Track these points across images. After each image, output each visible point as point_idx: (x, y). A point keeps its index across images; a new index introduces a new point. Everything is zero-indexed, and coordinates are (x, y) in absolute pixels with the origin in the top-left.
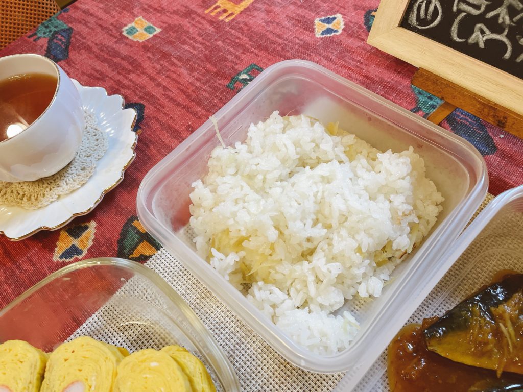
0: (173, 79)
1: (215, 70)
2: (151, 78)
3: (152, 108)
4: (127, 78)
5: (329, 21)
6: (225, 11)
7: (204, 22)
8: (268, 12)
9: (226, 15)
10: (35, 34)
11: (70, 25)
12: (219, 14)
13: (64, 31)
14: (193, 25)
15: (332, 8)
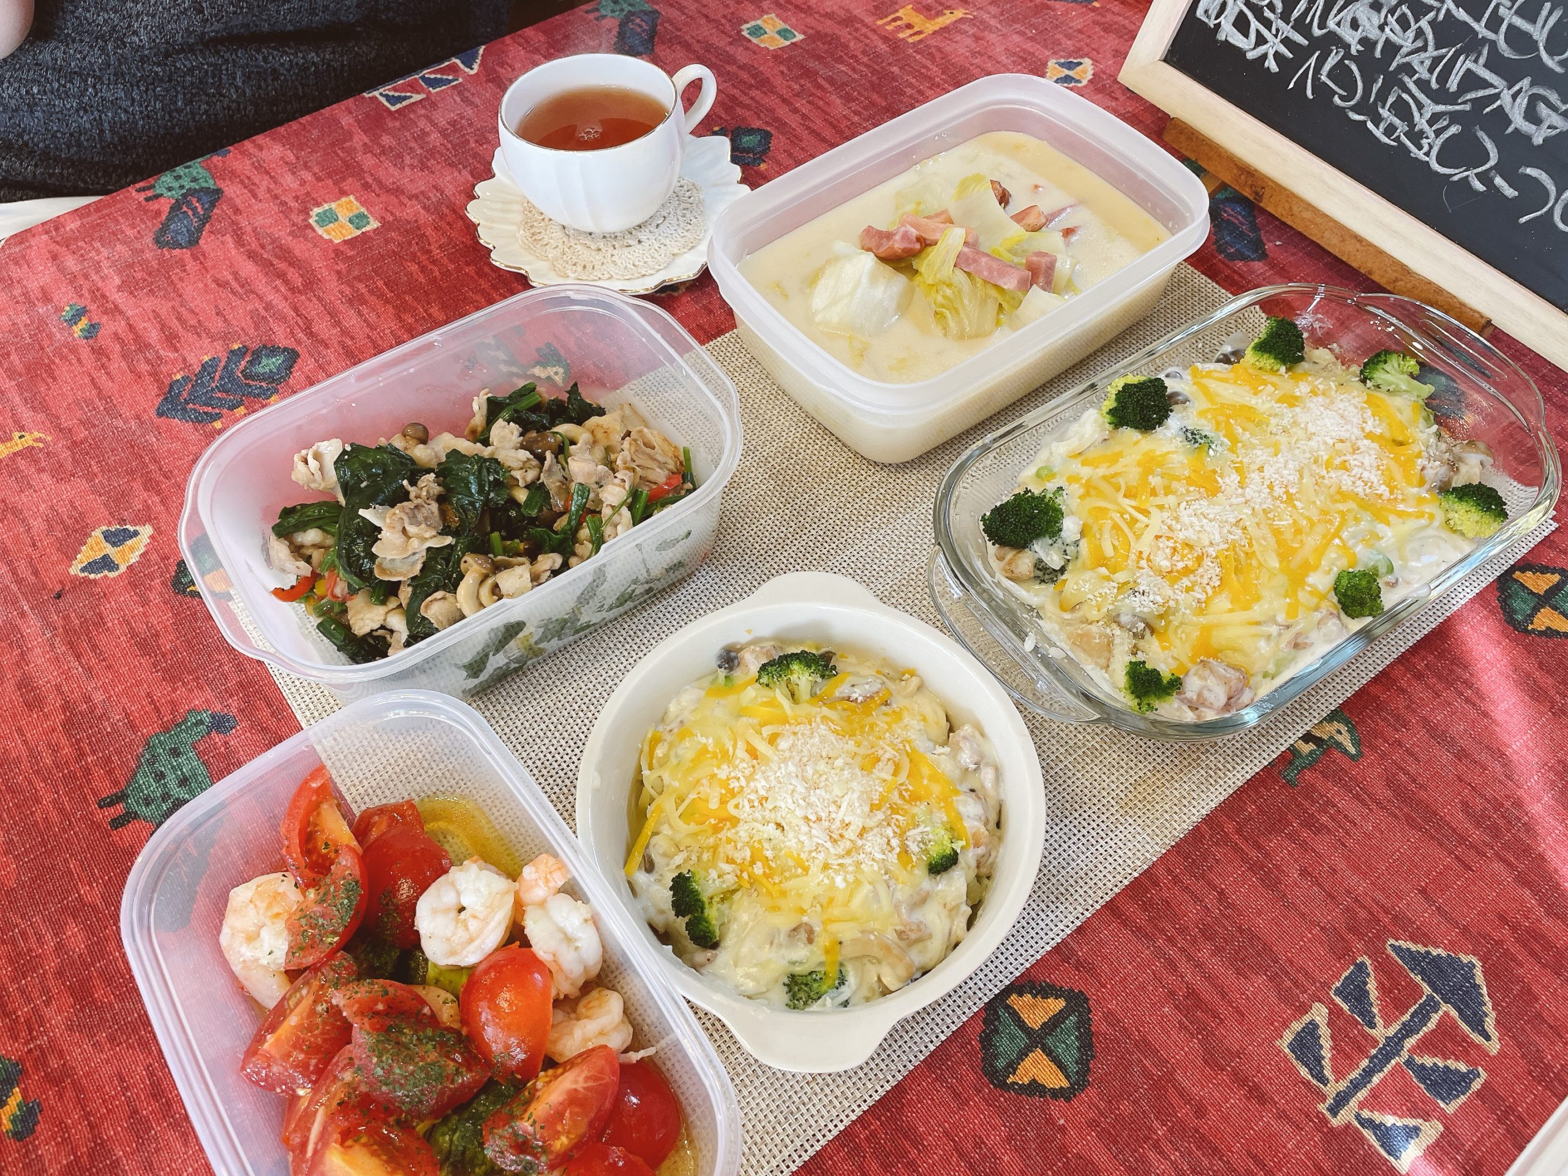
0: (818, 108)
1: (884, 104)
2: (784, 101)
3: (783, 138)
4: (745, 94)
5: (1070, 66)
6: (909, 26)
7: (875, 37)
8: (977, 39)
9: (909, 32)
10: (597, 10)
11: (656, 7)
12: (900, 29)
13: (645, 13)
14: (856, 38)
15: (1079, 49)
